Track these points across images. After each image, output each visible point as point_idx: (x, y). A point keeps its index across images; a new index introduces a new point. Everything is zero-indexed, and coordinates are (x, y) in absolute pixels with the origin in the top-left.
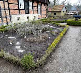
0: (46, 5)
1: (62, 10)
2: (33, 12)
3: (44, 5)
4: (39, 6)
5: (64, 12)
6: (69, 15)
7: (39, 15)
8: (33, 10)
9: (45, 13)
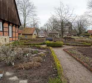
0: (17, 27)
1: (33, 32)
2: (3, 33)
3: (16, 27)
4: (10, 27)
5: (35, 34)
6: (41, 38)
7: (10, 37)
8: (3, 31)
9: (17, 35)
